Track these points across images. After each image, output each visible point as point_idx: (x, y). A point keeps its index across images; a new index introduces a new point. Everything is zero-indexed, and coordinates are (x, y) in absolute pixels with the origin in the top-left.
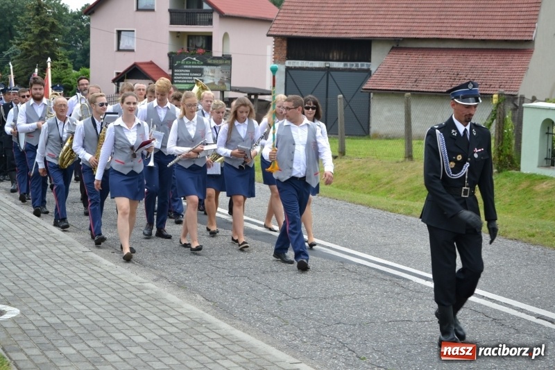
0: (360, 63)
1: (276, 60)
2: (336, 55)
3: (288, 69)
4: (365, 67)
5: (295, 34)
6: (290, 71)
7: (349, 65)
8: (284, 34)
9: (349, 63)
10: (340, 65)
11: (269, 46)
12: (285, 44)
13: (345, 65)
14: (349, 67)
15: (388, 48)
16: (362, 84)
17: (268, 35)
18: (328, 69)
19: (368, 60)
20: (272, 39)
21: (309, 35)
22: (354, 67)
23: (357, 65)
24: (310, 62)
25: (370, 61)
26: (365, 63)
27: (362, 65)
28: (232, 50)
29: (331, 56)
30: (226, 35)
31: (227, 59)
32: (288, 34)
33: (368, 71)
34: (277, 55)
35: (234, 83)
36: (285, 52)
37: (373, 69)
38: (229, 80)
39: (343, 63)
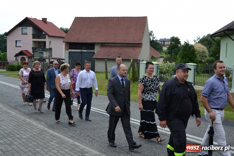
0: (91, 50)
1: (66, 49)
2: (84, 48)
3: (69, 52)
4: (93, 51)
5: (71, 42)
6: (70, 53)
7: (88, 51)
8: (67, 41)
9: (88, 50)
10: (85, 51)
11: (63, 45)
12: (68, 45)
13: (87, 51)
15: (100, 46)
16: (92, 57)
17: (63, 42)
18: (82, 52)
19: (94, 49)
20: (64, 43)
21: (76, 42)
22: (90, 51)
23: (91, 51)
24: (76, 50)
25: (94, 50)
28: (52, 46)
29: (83, 48)
30: (50, 42)
31: (50, 49)
32: (69, 41)
33: (94, 53)
35: (53, 57)
36: (69, 47)
38: (51, 56)
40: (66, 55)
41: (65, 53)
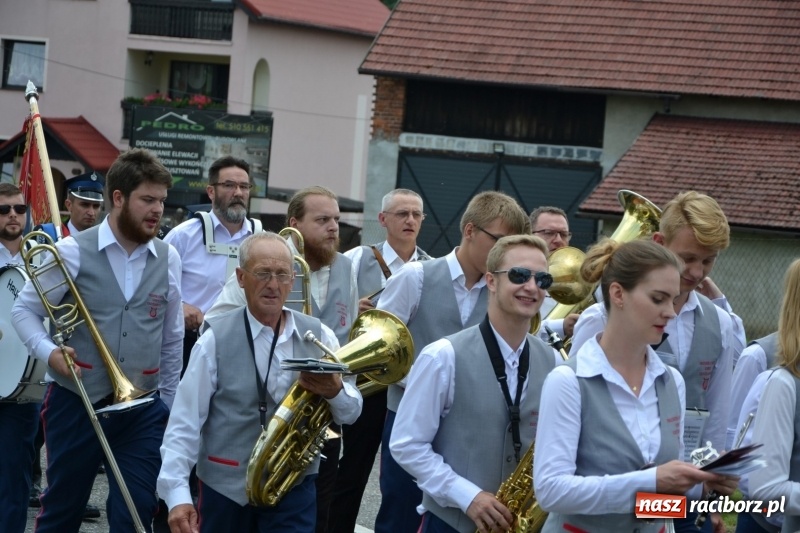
0: (575, 149)
1: (381, 129)
2: (520, 126)
3: (405, 153)
4: (588, 158)
5: (425, 72)
6: (412, 161)
7: (550, 151)
8: (399, 69)
9: (549, 148)
10: (529, 150)
11: (363, 97)
12: (401, 95)
13: (541, 151)
14: (549, 155)
15: (644, 116)
16: (580, 198)
17: (362, 71)
18: (501, 159)
19: (596, 140)
20: (371, 81)
21: (459, 75)
22: (561, 157)
23: (569, 153)
24: (459, 140)
25: (600, 145)
26: (589, 149)
27: (581, 153)
28: (274, 101)
29: (508, 129)
30: (262, 66)
31: (260, 123)
32: (409, 70)
33: (595, 169)
34: (380, 119)
35: (275, 182)
36: (400, 112)
37: (607, 164)
38: (264, 172)
39: (535, 147)
40: (377, 170)
41: (373, 158)
